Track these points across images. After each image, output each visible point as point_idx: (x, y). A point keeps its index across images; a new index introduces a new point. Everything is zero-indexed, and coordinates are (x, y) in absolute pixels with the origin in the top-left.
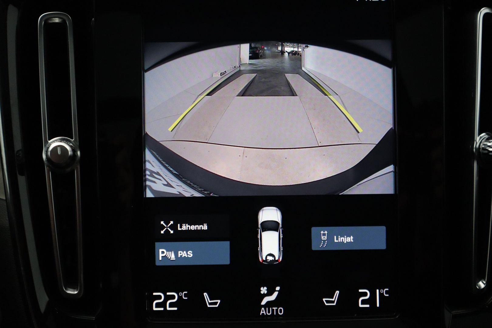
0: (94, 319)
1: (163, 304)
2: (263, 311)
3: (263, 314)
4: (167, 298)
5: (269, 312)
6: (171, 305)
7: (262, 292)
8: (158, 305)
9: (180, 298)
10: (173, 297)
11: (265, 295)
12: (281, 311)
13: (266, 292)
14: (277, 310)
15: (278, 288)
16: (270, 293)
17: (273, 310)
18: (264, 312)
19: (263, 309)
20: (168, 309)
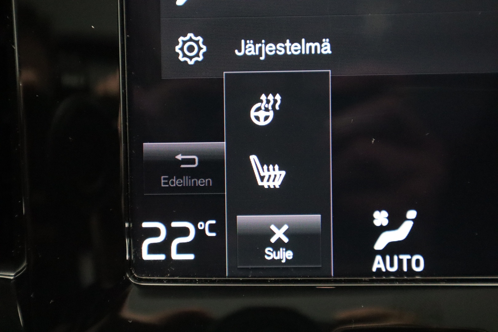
0: (12, 276)
1: (164, 248)
2: (378, 264)
3: (379, 269)
4: (173, 233)
5: (392, 265)
6: (182, 249)
7: (377, 223)
8: (153, 249)
9: (200, 233)
10: (185, 232)
11: (382, 229)
12: (418, 263)
13: (385, 222)
14: (409, 261)
15: (412, 214)
16: (394, 224)
17: (400, 262)
18: (382, 266)
19: (378, 258)
20: (175, 256)
